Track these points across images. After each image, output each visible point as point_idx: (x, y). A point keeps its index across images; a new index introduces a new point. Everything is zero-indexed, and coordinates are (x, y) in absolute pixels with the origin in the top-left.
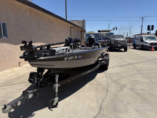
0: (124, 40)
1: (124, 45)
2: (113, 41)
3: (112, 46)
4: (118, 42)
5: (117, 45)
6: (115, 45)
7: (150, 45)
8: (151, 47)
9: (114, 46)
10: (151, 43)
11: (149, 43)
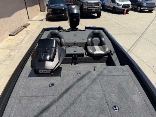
0: (98, 3)
1: (98, 9)
2: (85, 4)
3: (84, 10)
4: (91, 5)
5: (91, 10)
6: (88, 10)
7: (123, 7)
8: (124, 10)
9: (86, 11)
10: (124, 5)
11: (122, 5)
